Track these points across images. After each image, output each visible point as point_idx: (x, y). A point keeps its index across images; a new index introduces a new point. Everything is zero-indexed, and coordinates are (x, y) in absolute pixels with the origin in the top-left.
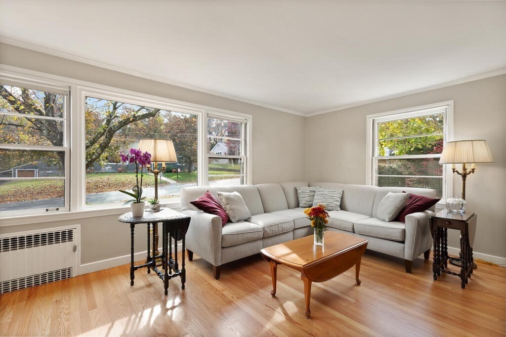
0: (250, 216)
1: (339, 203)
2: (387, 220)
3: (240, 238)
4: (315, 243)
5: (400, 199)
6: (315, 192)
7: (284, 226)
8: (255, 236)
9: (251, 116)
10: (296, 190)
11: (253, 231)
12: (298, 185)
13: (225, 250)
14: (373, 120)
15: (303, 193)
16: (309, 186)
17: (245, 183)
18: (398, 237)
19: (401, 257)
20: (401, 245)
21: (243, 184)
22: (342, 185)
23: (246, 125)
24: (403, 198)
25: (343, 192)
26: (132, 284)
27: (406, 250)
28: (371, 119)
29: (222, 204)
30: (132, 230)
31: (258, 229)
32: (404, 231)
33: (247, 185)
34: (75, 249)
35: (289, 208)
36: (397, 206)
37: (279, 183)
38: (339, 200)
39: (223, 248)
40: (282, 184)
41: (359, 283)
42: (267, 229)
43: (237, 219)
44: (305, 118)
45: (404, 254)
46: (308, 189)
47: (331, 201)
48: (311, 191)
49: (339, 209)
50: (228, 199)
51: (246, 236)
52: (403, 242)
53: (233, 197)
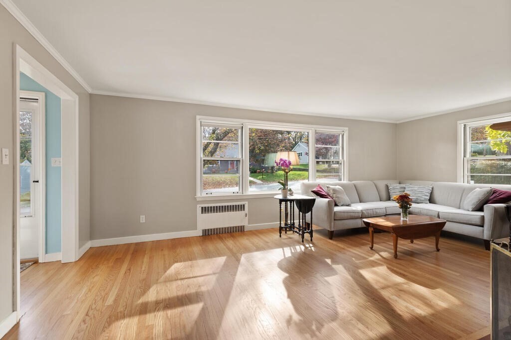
0: (350, 203)
1: (428, 198)
2: (471, 210)
3: (346, 215)
4: (402, 219)
5: (484, 193)
6: (405, 188)
7: (378, 211)
8: (357, 215)
9: (347, 128)
10: (387, 187)
11: (354, 212)
12: (390, 183)
13: (336, 221)
14: (465, 125)
15: (394, 189)
16: (400, 183)
17: (342, 179)
18: (478, 222)
19: (481, 237)
20: (481, 228)
21: (341, 180)
22: (432, 182)
23: (343, 136)
24: (486, 192)
25: (433, 188)
26: (280, 236)
27: (485, 232)
28: (463, 125)
29: (330, 194)
30: (280, 205)
31: (358, 211)
32: (483, 217)
33: (345, 181)
34: (246, 214)
35: (381, 201)
36: (480, 198)
37: (371, 181)
38: (429, 195)
39: (335, 220)
40: (375, 182)
41: (438, 250)
42: (364, 211)
43: (342, 204)
44: (396, 124)
45: (483, 235)
46: (398, 186)
47: (420, 195)
48: (402, 188)
49: (428, 202)
50: (334, 190)
51: (349, 214)
52: (483, 226)
53: (338, 189)
